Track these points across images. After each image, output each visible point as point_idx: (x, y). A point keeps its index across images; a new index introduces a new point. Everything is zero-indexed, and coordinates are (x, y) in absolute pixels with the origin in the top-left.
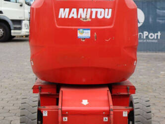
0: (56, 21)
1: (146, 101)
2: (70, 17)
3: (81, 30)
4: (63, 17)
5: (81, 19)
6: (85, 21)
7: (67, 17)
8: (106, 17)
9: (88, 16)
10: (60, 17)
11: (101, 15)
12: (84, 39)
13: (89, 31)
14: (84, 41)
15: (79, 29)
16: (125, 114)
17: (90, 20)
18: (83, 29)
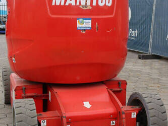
0: (48, 10)
1: (158, 100)
2: (67, 4)
3: (81, 20)
4: (58, 4)
5: (80, 6)
6: (85, 8)
7: (62, 4)
8: (107, 4)
9: (89, 3)
10: (53, 4)
11: (102, 2)
12: (85, 30)
13: (90, 21)
14: (84, 32)
15: (78, 19)
16: (134, 115)
17: (91, 8)
18: (83, 18)
